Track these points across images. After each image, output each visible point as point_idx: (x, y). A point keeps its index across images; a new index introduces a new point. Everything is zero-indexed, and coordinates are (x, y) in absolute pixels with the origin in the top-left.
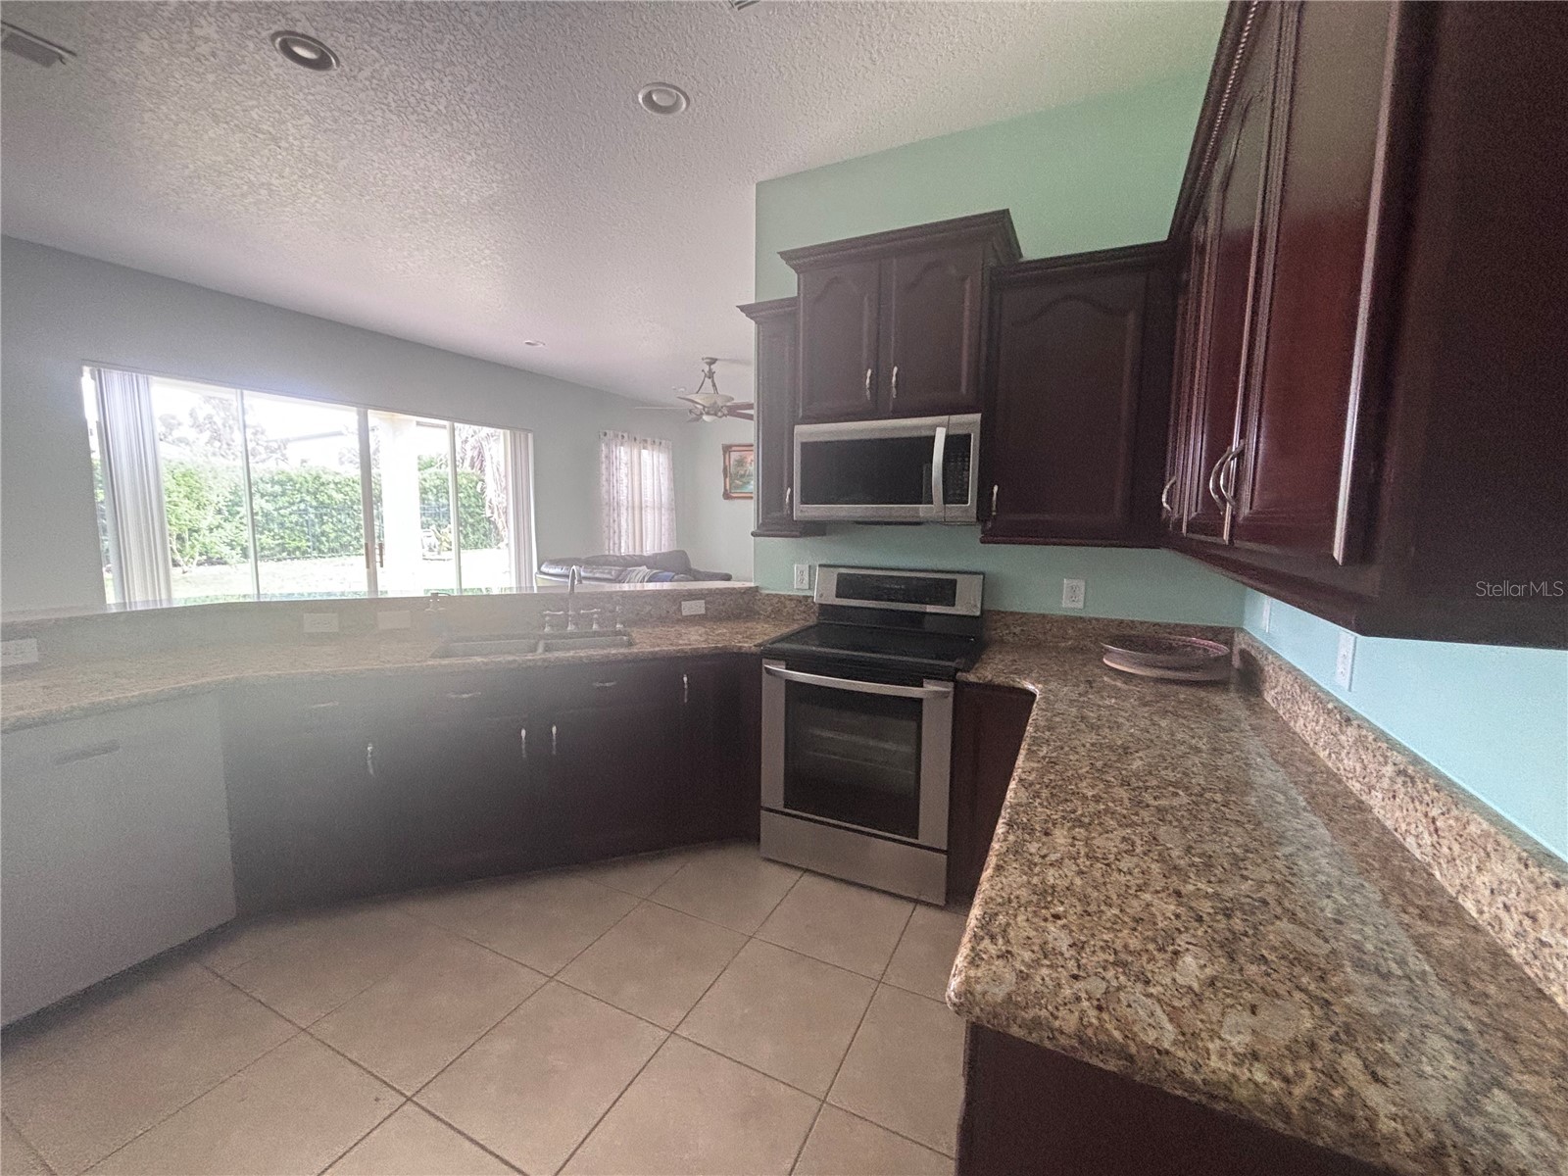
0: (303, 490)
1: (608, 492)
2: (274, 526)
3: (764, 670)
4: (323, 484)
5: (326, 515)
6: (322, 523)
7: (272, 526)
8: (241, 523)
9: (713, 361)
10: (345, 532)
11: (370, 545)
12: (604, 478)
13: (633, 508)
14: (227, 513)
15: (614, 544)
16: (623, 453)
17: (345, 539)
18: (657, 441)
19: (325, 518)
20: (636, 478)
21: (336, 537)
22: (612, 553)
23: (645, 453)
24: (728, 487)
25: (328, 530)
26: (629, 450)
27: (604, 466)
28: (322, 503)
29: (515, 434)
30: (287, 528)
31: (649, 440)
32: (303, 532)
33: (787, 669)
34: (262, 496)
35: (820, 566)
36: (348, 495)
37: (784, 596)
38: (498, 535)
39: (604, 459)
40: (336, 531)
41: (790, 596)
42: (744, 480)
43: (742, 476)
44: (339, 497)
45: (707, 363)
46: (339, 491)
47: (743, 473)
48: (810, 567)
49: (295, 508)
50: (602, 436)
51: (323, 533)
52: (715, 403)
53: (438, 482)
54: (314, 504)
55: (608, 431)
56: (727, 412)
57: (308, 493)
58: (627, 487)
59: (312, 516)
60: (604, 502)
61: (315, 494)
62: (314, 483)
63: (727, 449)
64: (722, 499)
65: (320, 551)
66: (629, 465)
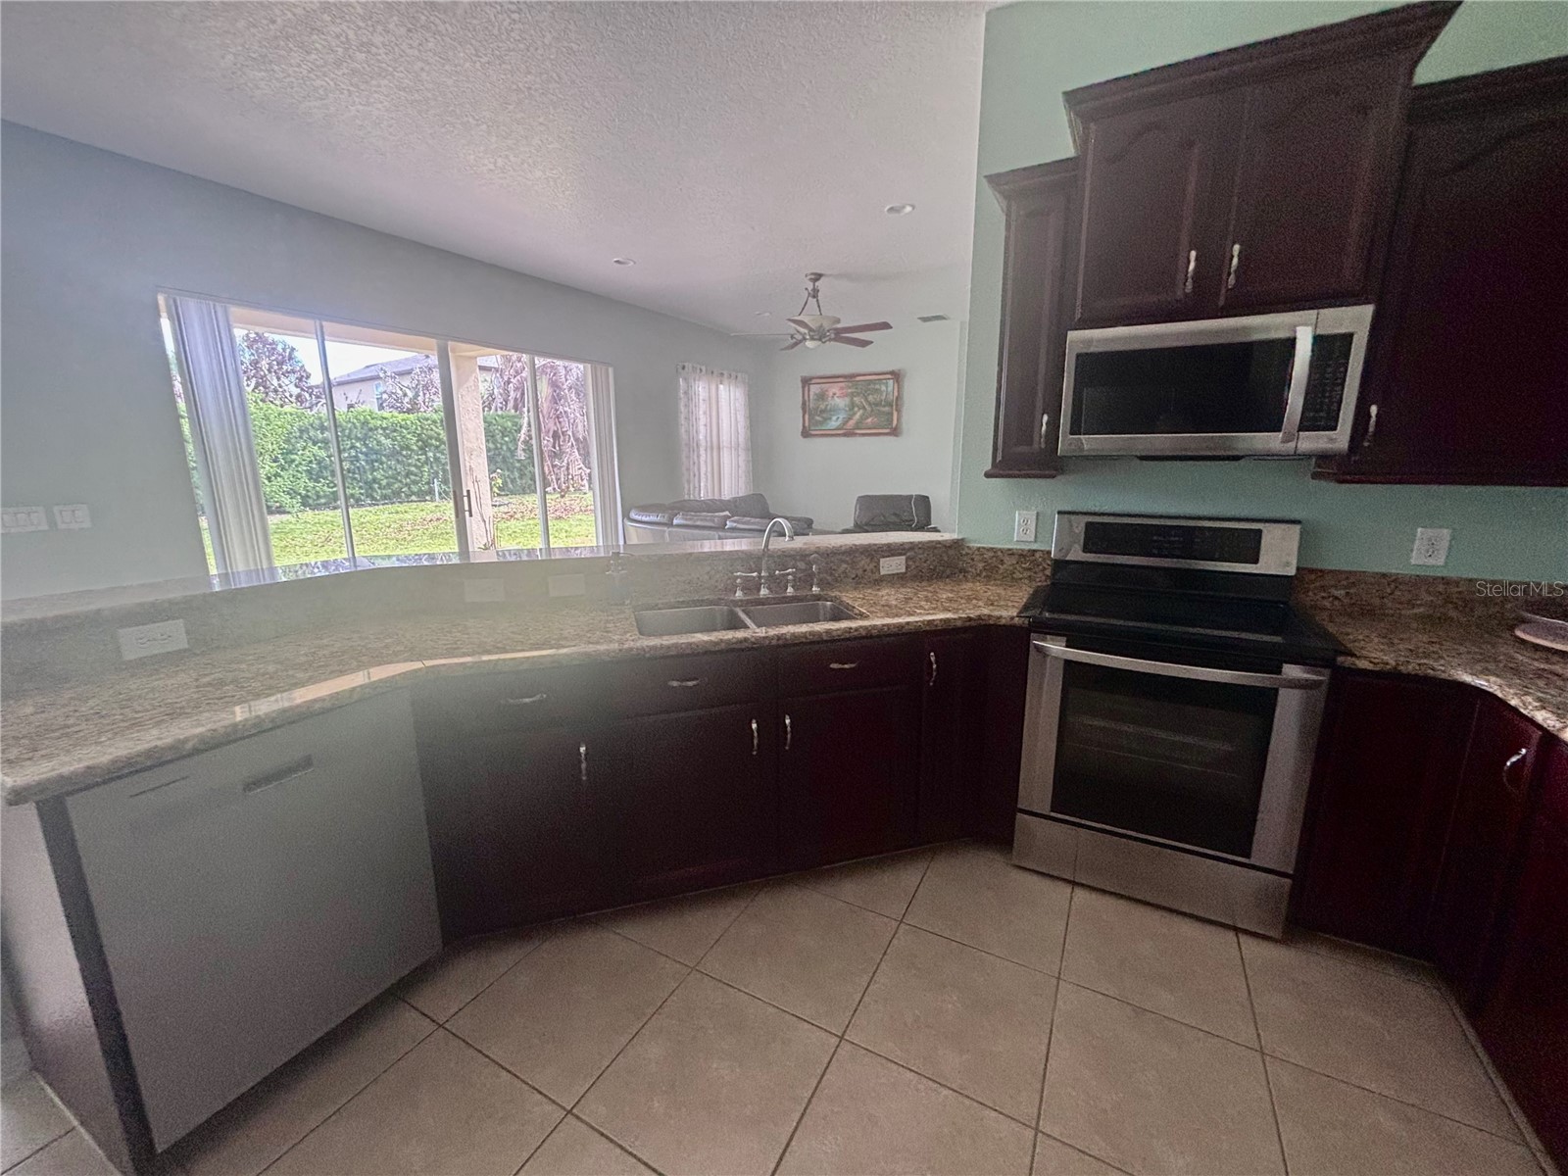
0: (353, 436)
1: (688, 432)
3: (1032, 648)
4: (371, 430)
5: (376, 461)
6: (373, 470)
7: (325, 474)
8: (297, 471)
9: (817, 277)
10: (397, 479)
11: (458, 493)
12: (682, 416)
13: (712, 448)
14: (283, 462)
15: (695, 488)
16: (701, 389)
17: (396, 486)
18: (733, 374)
19: (376, 464)
20: (714, 414)
21: (388, 484)
22: (692, 497)
23: (721, 387)
24: (807, 424)
25: (379, 476)
26: (707, 385)
27: (682, 404)
28: (372, 449)
29: (595, 368)
31: (725, 372)
32: (355, 479)
33: (1067, 647)
34: (315, 444)
35: (1059, 513)
36: (396, 440)
37: (1001, 550)
39: (682, 396)
40: (387, 478)
41: (1010, 550)
42: (824, 415)
43: (822, 411)
44: (387, 442)
45: (811, 279)
46: (387, 437)
47: (823, 407)
48: (1038, 513)
50: (680, 370)
51: (375, 480)
52: (821, 326)
54: (364, 450)
55: (686, 364)
56: (833, 336)
57: (358, 439)
58: (706, 425)
59: (363, 463)
60: (683, 443)
61: (364, 440)
62: (362, 428)
63: (806, 382)
64: (801, 437)
65: (373, 498)
66: (708, 402)
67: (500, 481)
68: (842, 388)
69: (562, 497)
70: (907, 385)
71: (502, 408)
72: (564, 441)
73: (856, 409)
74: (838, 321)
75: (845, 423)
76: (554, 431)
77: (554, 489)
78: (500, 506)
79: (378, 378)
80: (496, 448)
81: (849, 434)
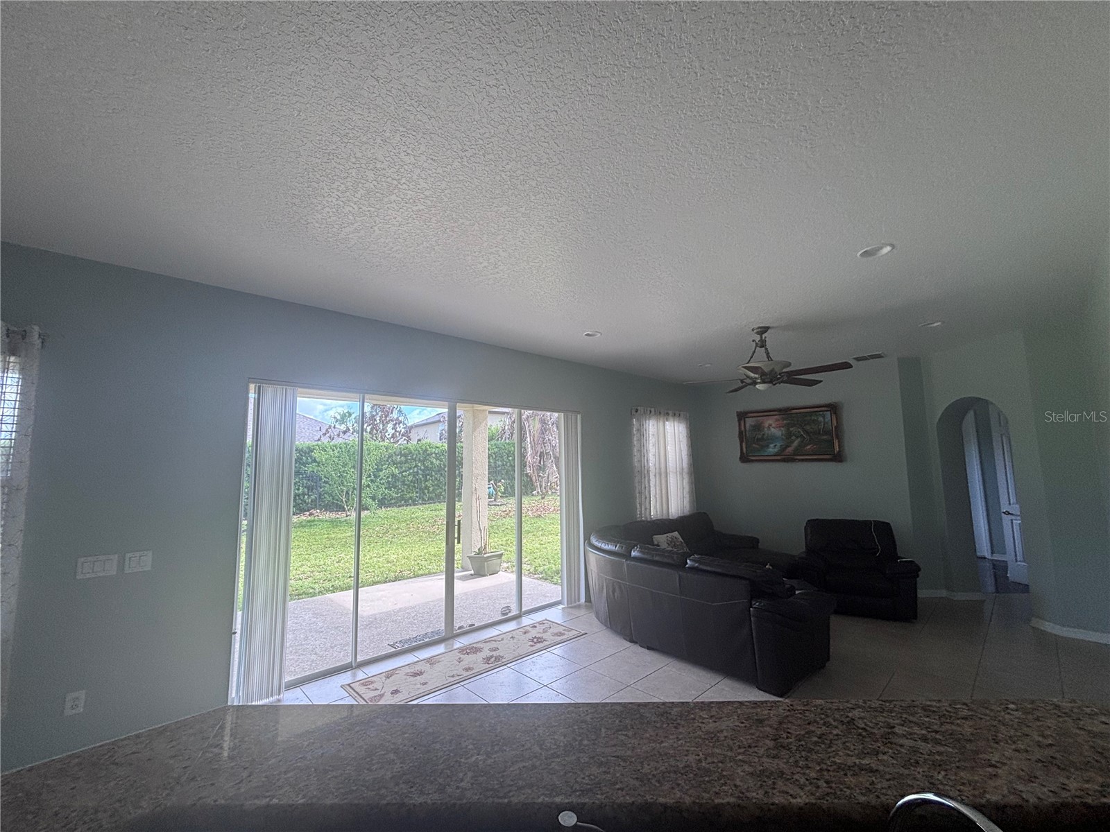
0: (417, 459)
1: (640, 461)
2: (399, 484)
4: (428, 455)
5: (428, 475)
6: (426, 480)
9: (764, 330)
10: (439, 486)
13: (660, 474)
15: (646, 509)
16: (651, 426)
17: (438, 491)
18: (677, 413)
19: (428, 477)
20: (662, 445)
21: (433, 490)
22: (643, 517)
23: (668, 424)
24: (745, 451)
25: (429, 485)
26: (656, 423)
27: (635, 439)
28: (427, 467)
29: (567, 416)
30: (406, 485)
31: (670, 412)
32: (414, 487)
36: (442, 461)
38: (533, 485)
39: (635, 433)
40: (433, 486)
42: (762, 443)
43: (759, 440)
44: (437, 462)
45: (757, 333)
46: (437, 459)
47: (760, 437)
49: (411, 471)
50: (634, 412)
51: (426, 487)
52: (772, 370)
53: (496, 450)
54: (423, 468)
55: (639, 408)
56: (785, 378)
57: (420, 460)
58: (654, 455)
59: (420, 476)
60: (636, 470)
61: (423, 462)
62: (423, 454)
63: (742, 416)
64: (740, 462)
65: (423, 500)
66: (656, 436)
67: (502, 488)
68: (777, 420)
69: (543, 498)
70: (846, 415)
71: (509, 438)
72: (547, 458)
73: (793, 438)
74: (789, 364)
75: (783, 449)
76: (541, 452)
77: (538, 492)
78: (501, 505)
79: (439, 421)
80: (503, 465)
81: (789, 459)
